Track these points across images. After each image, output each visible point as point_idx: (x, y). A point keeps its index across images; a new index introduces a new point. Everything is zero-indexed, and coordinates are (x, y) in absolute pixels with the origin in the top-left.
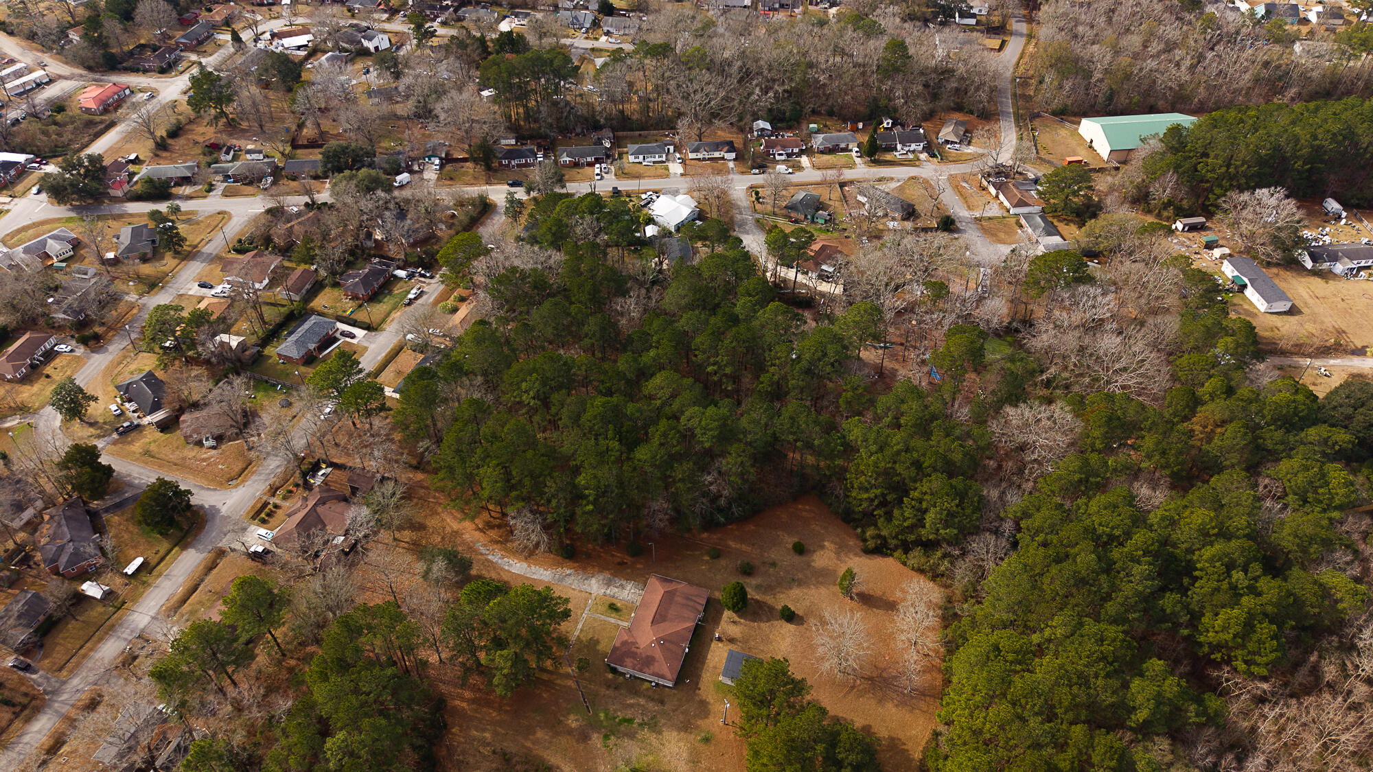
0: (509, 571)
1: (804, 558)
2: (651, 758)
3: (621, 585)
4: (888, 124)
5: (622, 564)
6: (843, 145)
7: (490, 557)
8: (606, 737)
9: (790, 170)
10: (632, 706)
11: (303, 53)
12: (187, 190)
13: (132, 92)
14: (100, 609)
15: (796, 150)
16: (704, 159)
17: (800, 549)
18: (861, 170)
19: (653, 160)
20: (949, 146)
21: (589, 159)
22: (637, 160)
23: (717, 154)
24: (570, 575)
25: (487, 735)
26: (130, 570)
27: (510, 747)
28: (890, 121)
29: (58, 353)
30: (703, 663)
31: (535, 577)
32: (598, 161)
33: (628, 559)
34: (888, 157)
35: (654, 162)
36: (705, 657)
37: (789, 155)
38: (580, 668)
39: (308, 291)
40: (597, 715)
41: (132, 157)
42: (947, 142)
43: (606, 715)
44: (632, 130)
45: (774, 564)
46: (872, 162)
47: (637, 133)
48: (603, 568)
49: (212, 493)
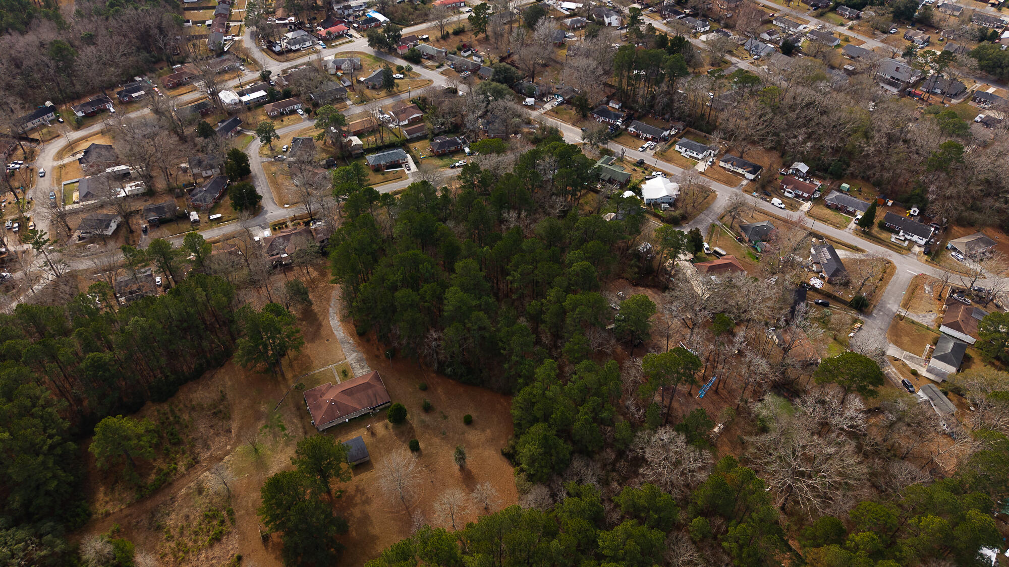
0: (329, 321)
1: (466, 428)
2: (269, 452)
3: (363, 366)
4: (915, 211)
5: (377, 356)
6: (851, 209)
7: (330, 309)
8: (266, 427)
9: (783, 206)
10: (293, 423)
11: (568, 13)
12: (429, 63)
13: (465, 5)
14: (188, 226)
15: (806, 195)
16: (729, 170)
17: (468, 421)
18: (848, 233)
19: (692, 155)
20: (953, 253)
21: (648, 136)
22: (680, 150)
23: (740, 171)
24: (349, 343)
25: (229, 383)
26: (212, 217)
27: (230, 396)
28: (918, 211)
29: (297, 113)
30: (347, 433)
31: (335, 332)
32: (653, 140)
33: (383, 357)
34: (884, 235)
35: (690, 156)
36: (351, 431)
37: (797, 196)
38: (296, 387)
39: (418, 136)
40: (276, 414)
41: (425, 37)
42: (955, 249)
43: (279, 417)
44: (702, 131)
45: (445, 417)
46: (864, 232)
47: (704, 134)
48: (367, 352)
49: (273, 204)
